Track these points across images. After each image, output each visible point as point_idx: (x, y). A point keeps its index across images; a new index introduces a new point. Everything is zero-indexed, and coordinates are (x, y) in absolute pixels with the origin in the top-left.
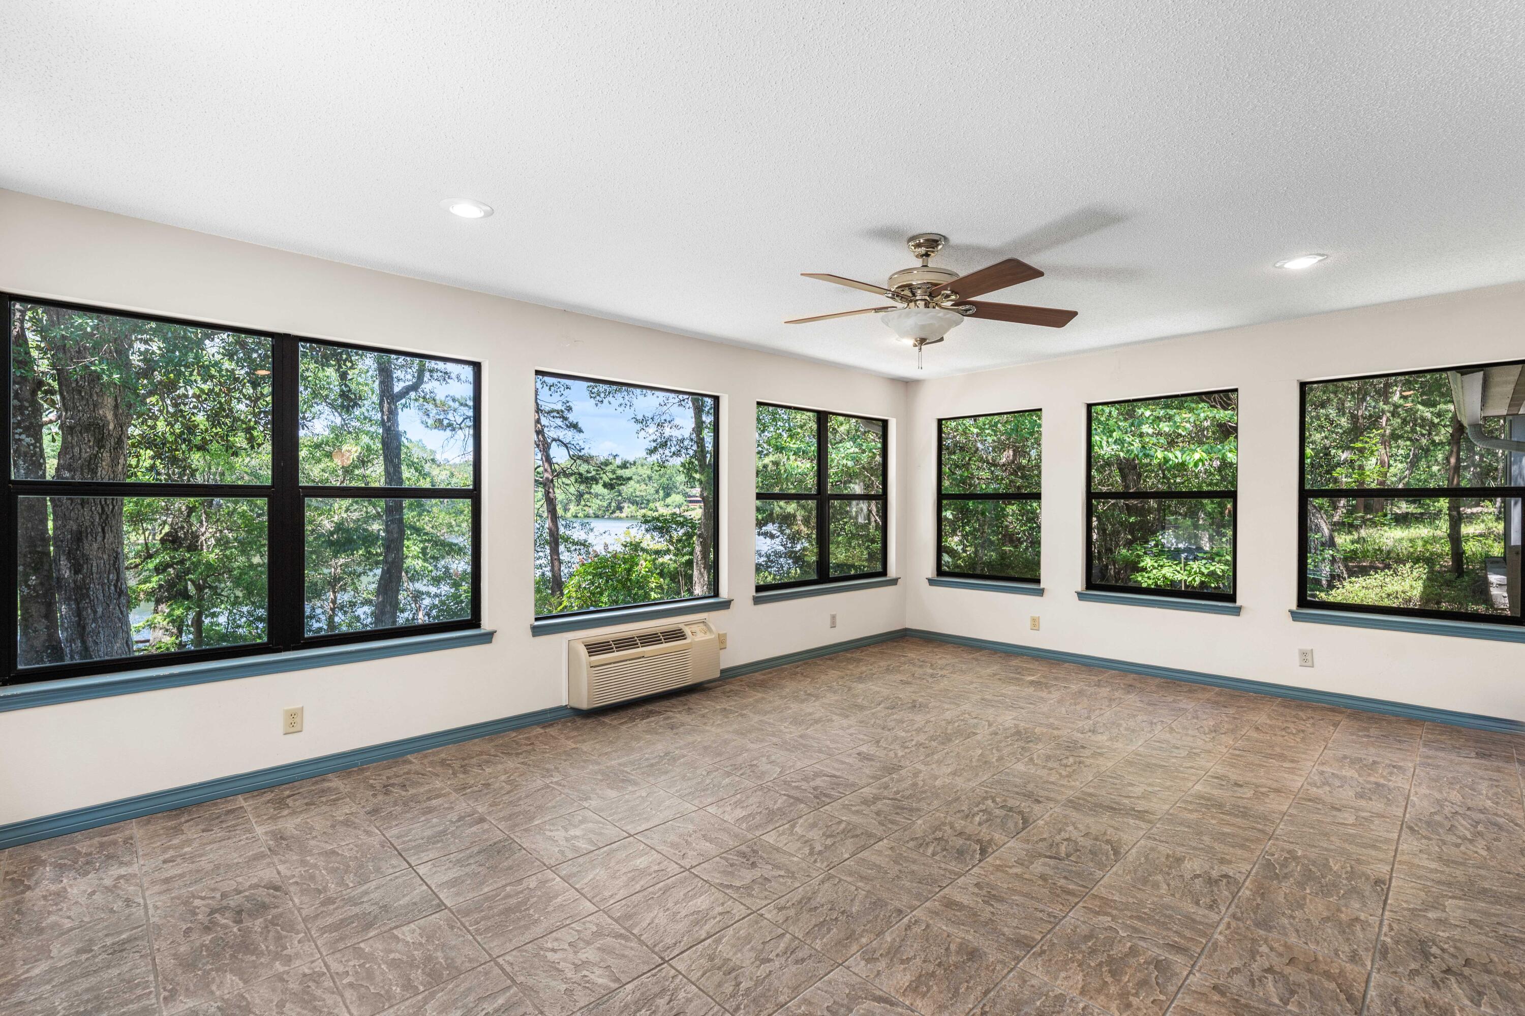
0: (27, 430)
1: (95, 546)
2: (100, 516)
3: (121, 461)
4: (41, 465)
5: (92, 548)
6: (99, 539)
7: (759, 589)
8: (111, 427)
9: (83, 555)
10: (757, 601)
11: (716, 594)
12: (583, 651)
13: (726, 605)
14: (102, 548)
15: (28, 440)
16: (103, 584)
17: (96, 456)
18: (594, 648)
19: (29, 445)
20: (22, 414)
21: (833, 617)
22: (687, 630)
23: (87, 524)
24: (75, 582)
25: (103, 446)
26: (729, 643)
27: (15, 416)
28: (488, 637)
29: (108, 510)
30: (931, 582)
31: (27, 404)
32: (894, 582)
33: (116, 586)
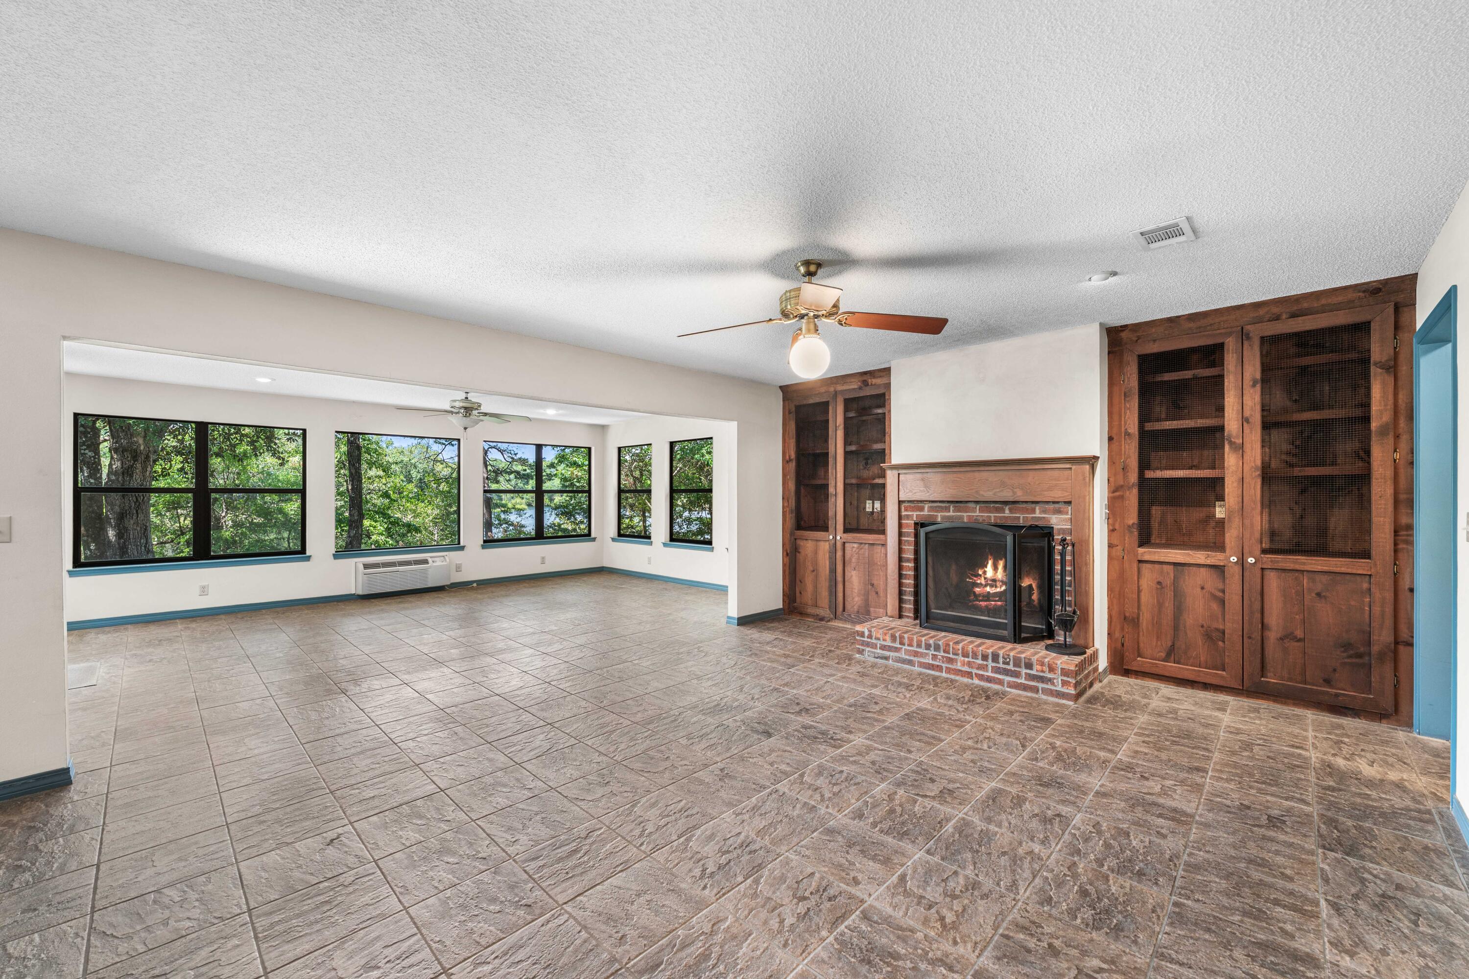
0: (88, 447)
1: (132, 522)
2: (135, 503)
3: (149, 469)
4: (99, 470)
5: (130, 523)
6: (134, 517)
7: (485, 541)
8: (142, 448)
9: (124, 527)
10: (483, 547)
11: (459, 543)
12: (361, 567)
13: (462, 548)
14: (137, 523)
15: (90, 454)
16: (137, 546)
17: (132, 466)
18: (366, 566)
19: (90, 457)
20: (86, 437)
21: (543, 558)
22: (430, 560)
23: (127, 508)
24: (119, 544)
25: (137, 460)
26: (463, 568)
27: (81, 438)
28: (308, 558)
29: (140, 500)
30: (613, 540)
31: (89, 430)
32: (594, 539)
33: (145, 547)
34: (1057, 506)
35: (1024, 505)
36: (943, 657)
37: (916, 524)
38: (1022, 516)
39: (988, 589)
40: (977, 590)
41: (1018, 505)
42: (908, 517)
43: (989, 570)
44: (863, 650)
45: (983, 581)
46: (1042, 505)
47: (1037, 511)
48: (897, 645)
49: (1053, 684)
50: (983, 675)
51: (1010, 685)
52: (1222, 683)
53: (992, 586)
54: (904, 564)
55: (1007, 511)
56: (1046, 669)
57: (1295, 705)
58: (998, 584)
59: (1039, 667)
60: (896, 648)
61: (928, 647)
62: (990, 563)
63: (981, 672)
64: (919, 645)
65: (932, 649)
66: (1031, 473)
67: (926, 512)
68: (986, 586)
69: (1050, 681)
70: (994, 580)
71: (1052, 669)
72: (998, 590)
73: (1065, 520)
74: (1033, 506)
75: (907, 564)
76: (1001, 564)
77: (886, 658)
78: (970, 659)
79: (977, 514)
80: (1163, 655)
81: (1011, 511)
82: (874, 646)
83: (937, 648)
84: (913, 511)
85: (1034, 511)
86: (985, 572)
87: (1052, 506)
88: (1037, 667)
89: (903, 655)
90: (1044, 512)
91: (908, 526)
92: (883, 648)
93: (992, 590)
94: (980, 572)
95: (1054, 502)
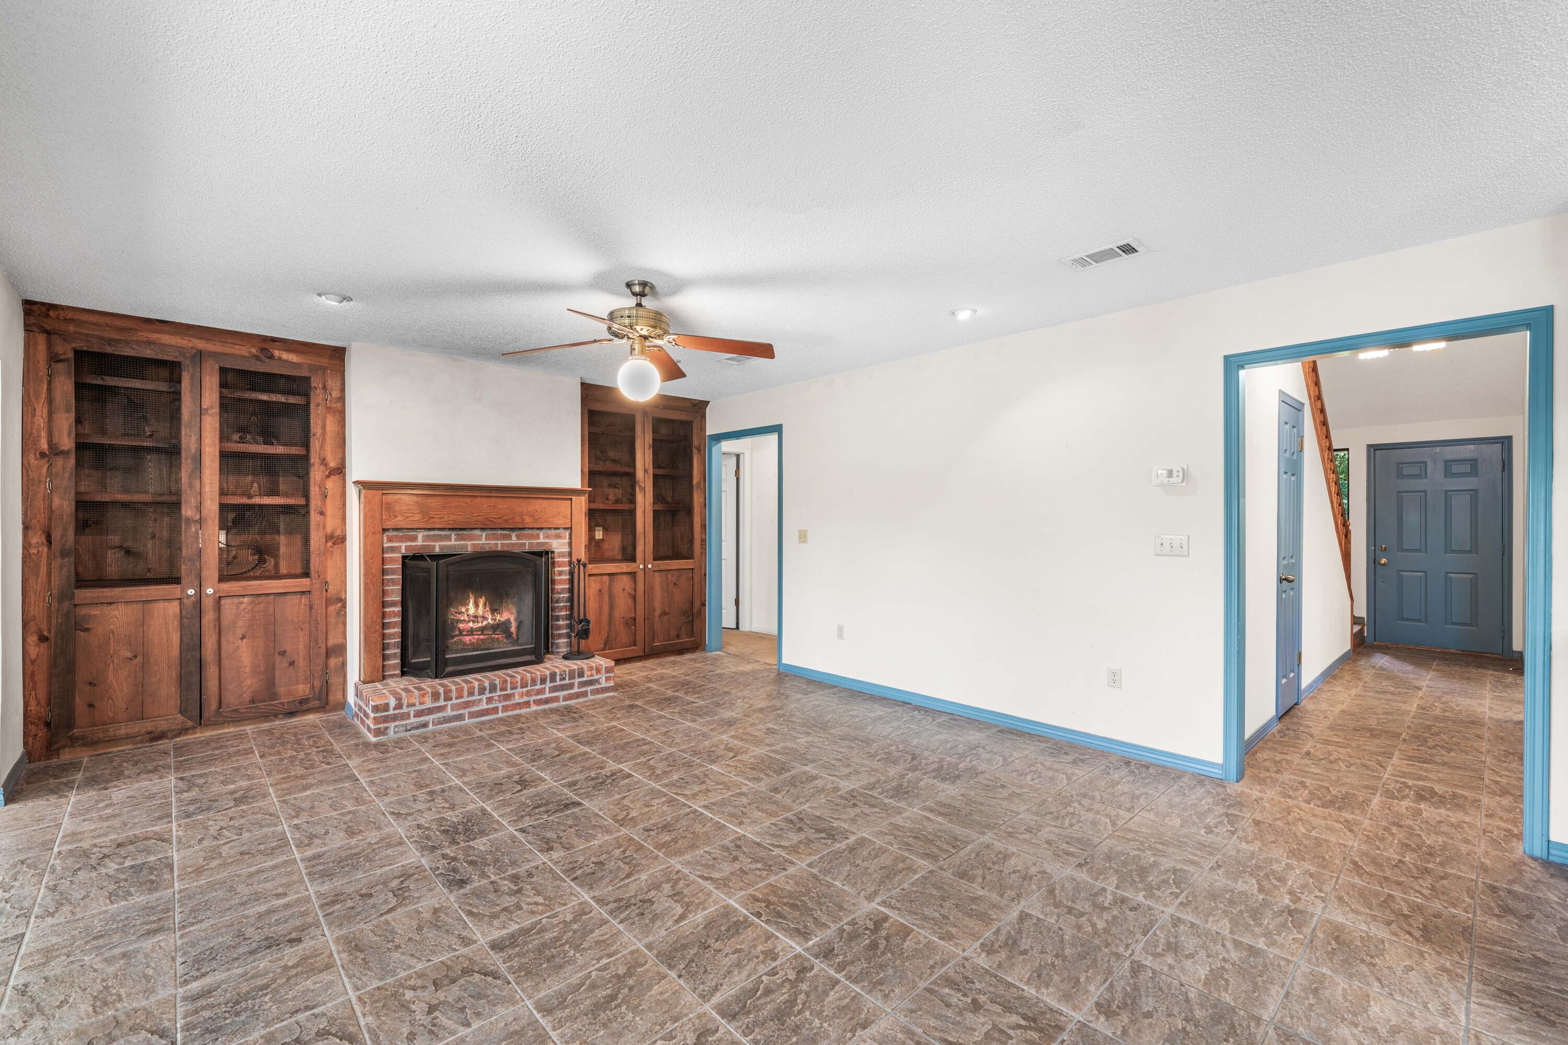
34: (557, 531)
35: (530, 532)
36: (499, 696)
37: (404, 558)
38: (527, 542)
39: (471, 624)
40: (461, 626)
41: (524, 532)
42: (392, 549)
43: (471, 606)
44: (386, 728)
45: (466, 618)
46: (544, 531)
47: (541, 536)
48: (442, 703)
49: (599, 683)
50: (541, 699)
51: (565, 699)
52: (635, 655)
53: (474, 622)
54: (387, 610)
55: (514, 538)
56: (594, 672)
57: (666, 656)
58: (480, 619)
59: (589, 673)
60: (440, 707)
61: (482, 691)
62: (472, 601)
63: (539, 697)
64: (471, 693)
65: (487, 692)
66: (539, 501)
67: (420, 542)
68: (469, 622)
69: (597, 681)
70: (476, 617)
71: (598, 671)
72: (480, 625)
73: (563, 544)
74: (538, 532)
75: (391, 609)
76: (482, 601)
77: (425, 725)
78: (529, 688)
79: (483, 541)
80: (602, 646)
81: (518, 537)
82: (406, 716)
83: (493, 688)
84: (401, 541)
85: (538, 537)
86: (467, 610)
87: (553, 532)
88: (587, 673)
89: (449, 712)
90: (547, 537)
91: (392, 560)
92: (419, 714)
93: (476, 626)
94: (463, 610)
95: (555, 529)
